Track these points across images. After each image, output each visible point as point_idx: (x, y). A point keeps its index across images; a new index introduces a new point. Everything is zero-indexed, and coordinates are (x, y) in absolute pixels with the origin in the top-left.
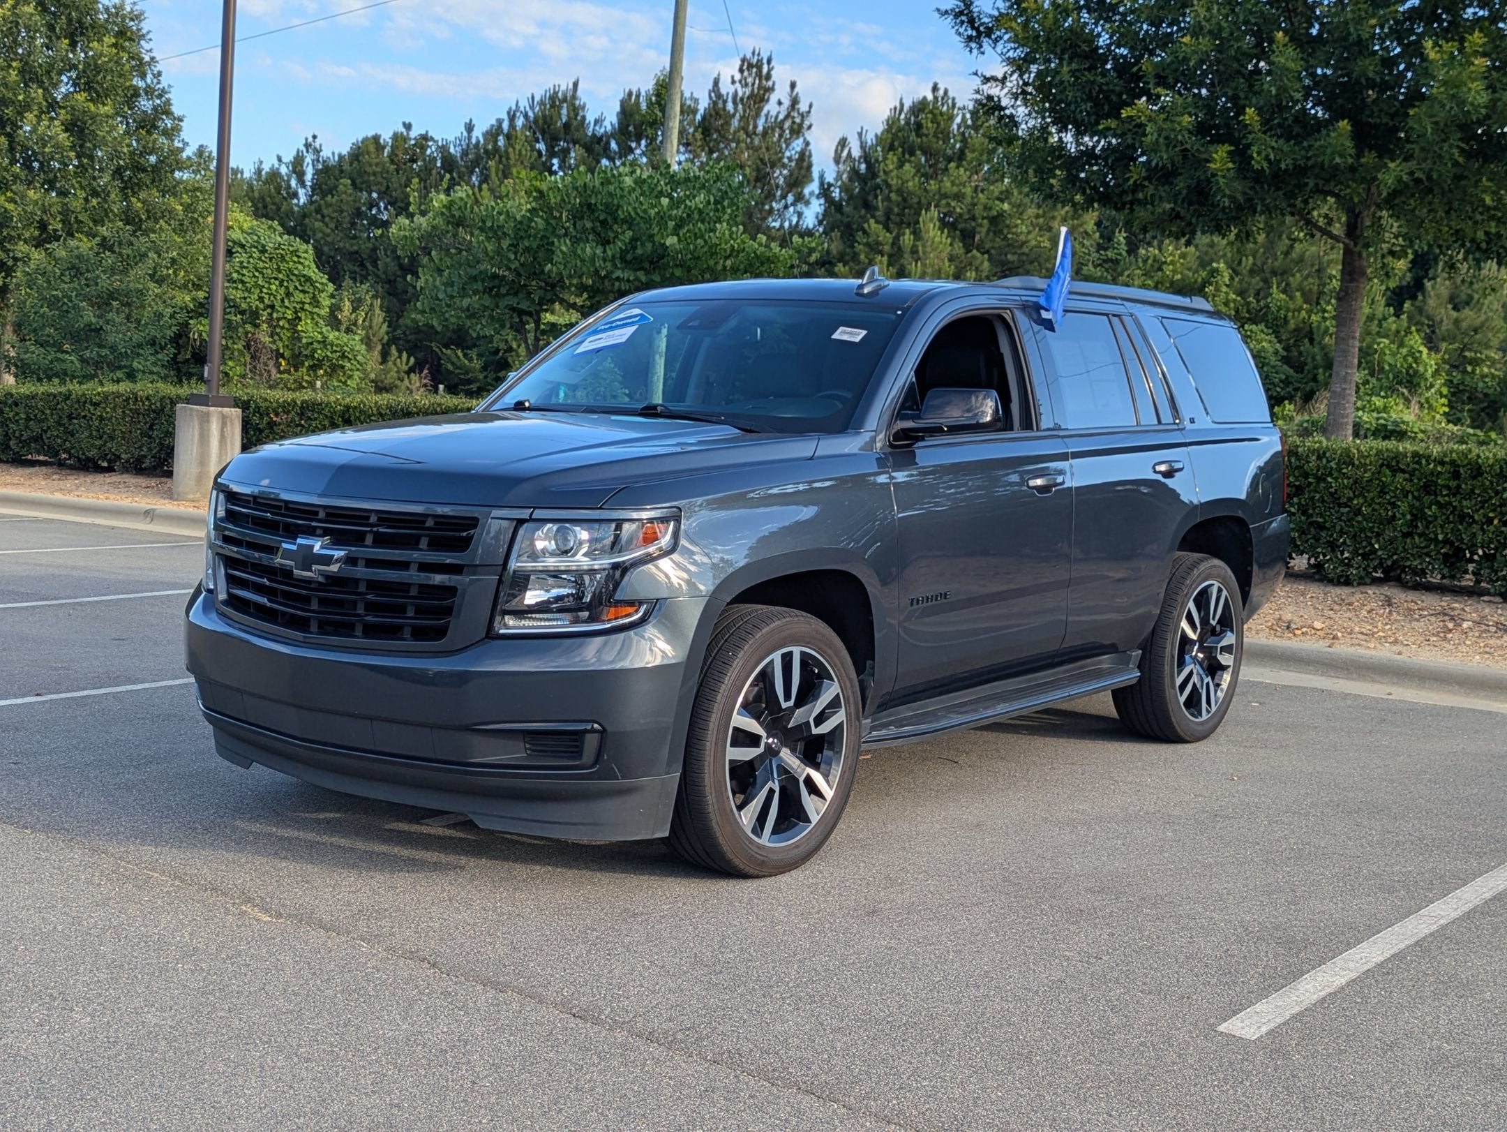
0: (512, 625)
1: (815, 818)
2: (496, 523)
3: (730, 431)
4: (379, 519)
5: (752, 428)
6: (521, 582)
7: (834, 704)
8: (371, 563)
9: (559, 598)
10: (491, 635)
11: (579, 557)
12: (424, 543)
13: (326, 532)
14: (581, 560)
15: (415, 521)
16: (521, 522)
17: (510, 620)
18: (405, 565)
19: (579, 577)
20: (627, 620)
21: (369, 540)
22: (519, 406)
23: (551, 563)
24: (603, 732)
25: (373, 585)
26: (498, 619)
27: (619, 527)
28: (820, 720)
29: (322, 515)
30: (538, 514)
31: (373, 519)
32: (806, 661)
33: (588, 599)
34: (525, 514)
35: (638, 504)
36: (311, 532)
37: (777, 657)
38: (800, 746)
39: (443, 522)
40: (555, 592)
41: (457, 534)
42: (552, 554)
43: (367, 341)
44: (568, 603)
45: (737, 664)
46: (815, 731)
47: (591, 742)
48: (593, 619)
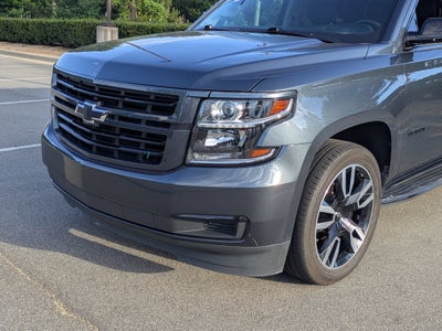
0: (197, 158)
1: (356, 251)
2: (189, 99)
3: (316, 42)
4: (126, 93)
5: (329, 41)
6: (203, 133)
7: (370, 191)
8: (122, 118)
9: (225, 143)
10: (184, 164)
11: (237, 120)
12: (149, 109)
13: (100, 99)
14: (237, 122)
15: (144, 96)
16: (203, 99)
17: (197, 156)
18: (138, 121)
19: (236, 131)
20: (263, 158)
21: (120, 105)
22: (207, 28)
23: (220, 124)
24: (248, 222)
25: (123, 131)
26: (189, 154)
27: (260, 103)
28: (362, 201)
29: (97, 90)
30: (214, 94)
31: (123, 93)
32: (358, 171)
33: (241, 144)
34: (206, 94)
35: (272, 89)
36: (91, 99)
37: (344, 172)
38: (351, 214)
39: (159, 98)
40: (222, 139)
41: (167, 105)
42: (222, 118)
43: (165, 6)
44: (229, 146)
45: (323, 178)
46: (359, 207)
47: (241, 226)
48: (244, 157)
